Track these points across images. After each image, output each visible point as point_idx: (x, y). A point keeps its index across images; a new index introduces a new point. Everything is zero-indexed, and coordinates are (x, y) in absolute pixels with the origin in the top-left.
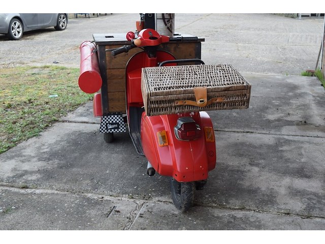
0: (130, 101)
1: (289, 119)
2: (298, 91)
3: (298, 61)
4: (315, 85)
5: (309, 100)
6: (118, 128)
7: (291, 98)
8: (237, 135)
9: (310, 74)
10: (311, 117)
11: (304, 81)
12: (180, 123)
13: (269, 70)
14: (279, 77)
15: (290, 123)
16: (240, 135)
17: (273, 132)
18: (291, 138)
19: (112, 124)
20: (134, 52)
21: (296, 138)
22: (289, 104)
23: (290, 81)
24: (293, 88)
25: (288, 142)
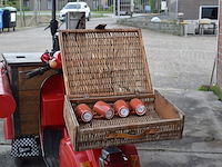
0: (44, 124)
1: (196, 135)
2: (198, 106)
3: (192, 76)
4: (213, 99)
5: (210, 114)
6: (30, 151)
7: (193, 113)
8: (149, 153)
9: (207, 88)
10: (216, 132)
11: (201, 96)
12: (106, 153)
13: (168, 85)
14: (178, 91)
15: (198, 140)
16: (153, 153)
17: (183, 149)
18: (202, 155)
19: (25, 147)
20: (49, 73)
21: (207, 156)
22: (193, 119)
23: (189, 96)
24: (194, 102)
25: (200, 160)
